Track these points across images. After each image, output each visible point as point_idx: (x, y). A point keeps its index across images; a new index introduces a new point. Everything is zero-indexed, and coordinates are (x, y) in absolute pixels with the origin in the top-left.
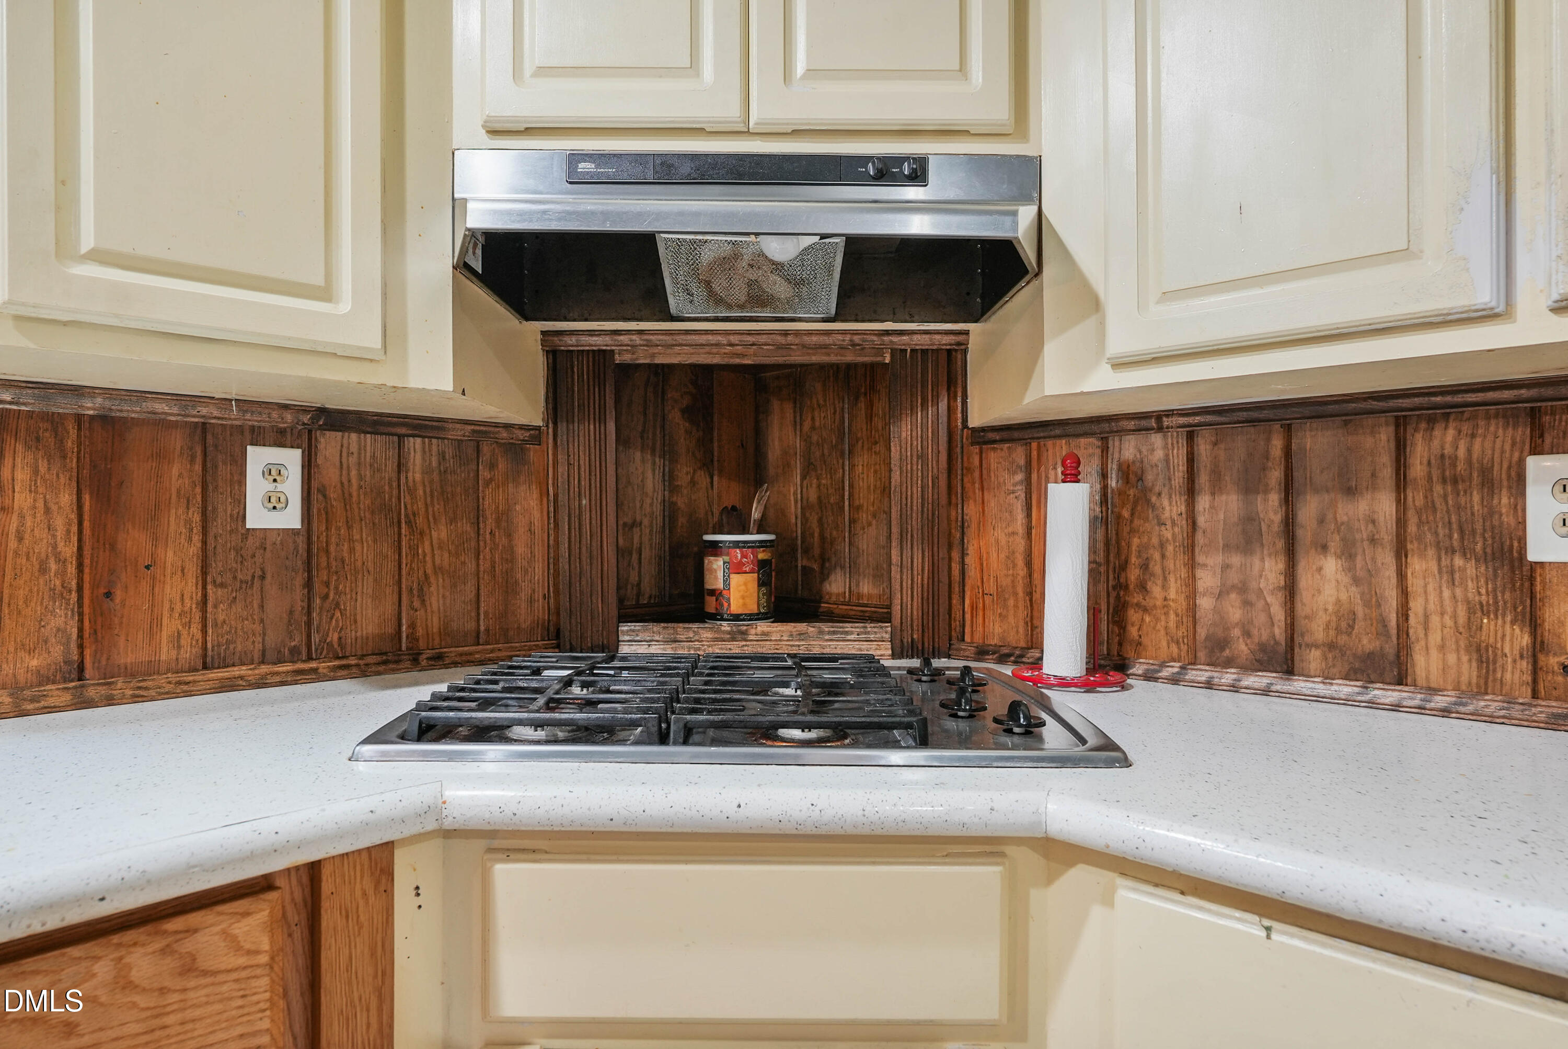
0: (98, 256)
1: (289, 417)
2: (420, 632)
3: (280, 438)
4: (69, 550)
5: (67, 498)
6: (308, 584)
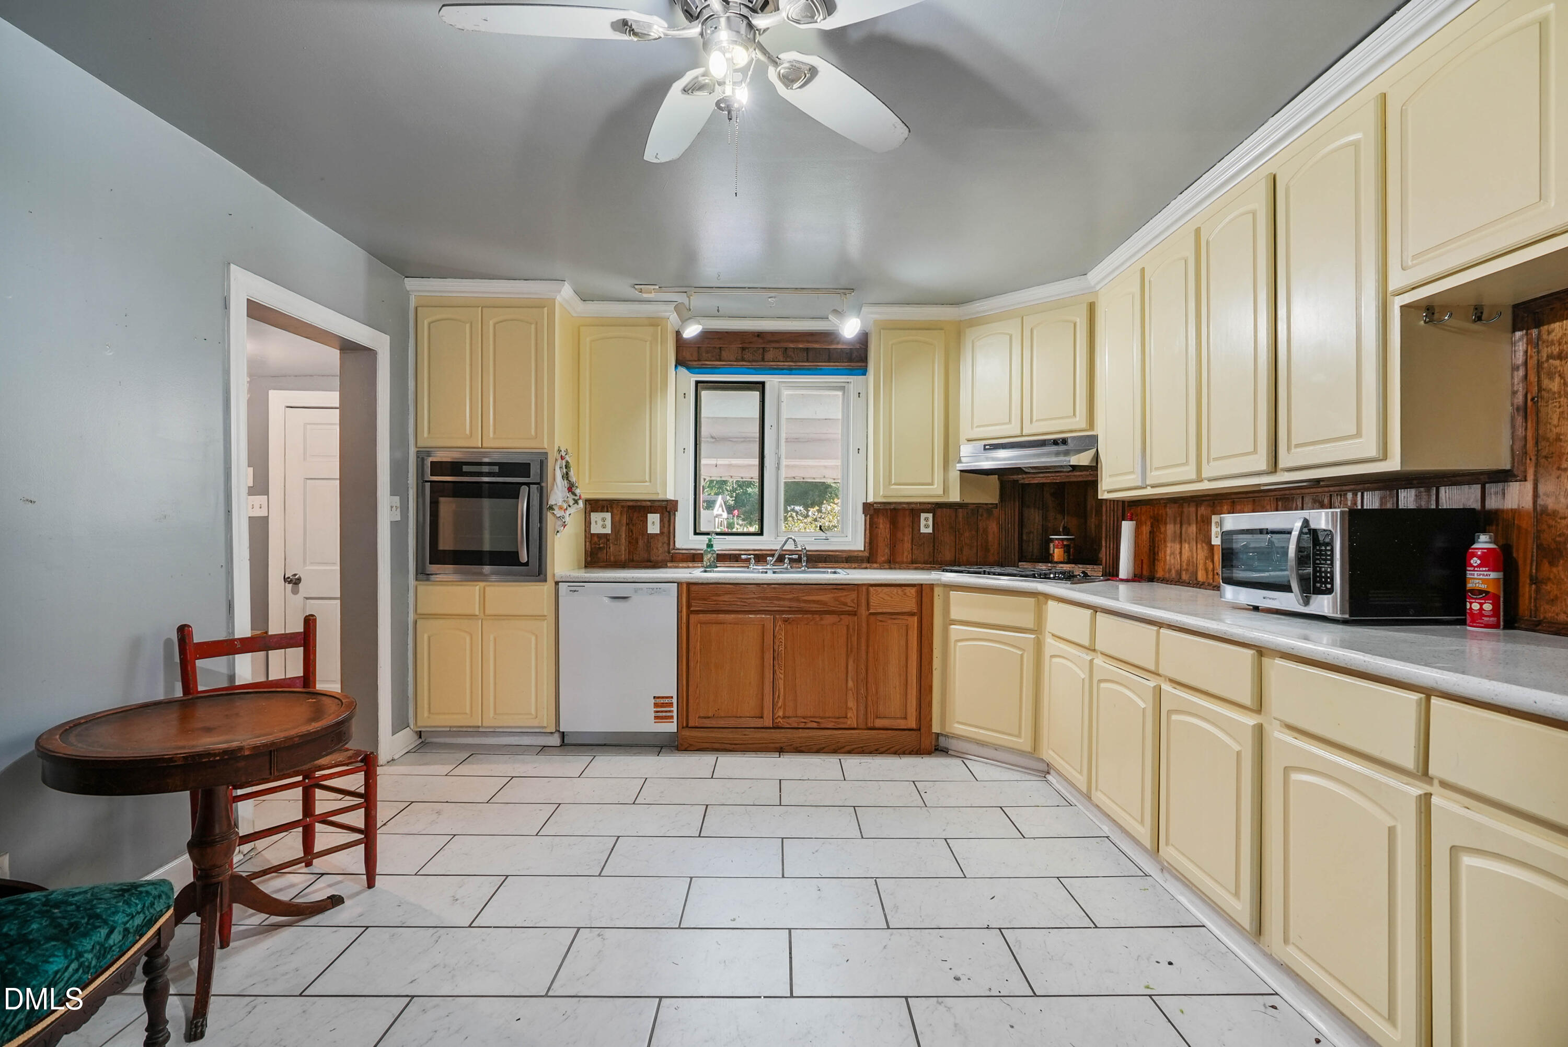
0: (895, 484)
1: (930, 506)
2: (961, 560)
3: (927, 511)
4: (888, 537)
5: (888, 526)
6: (934, 546)
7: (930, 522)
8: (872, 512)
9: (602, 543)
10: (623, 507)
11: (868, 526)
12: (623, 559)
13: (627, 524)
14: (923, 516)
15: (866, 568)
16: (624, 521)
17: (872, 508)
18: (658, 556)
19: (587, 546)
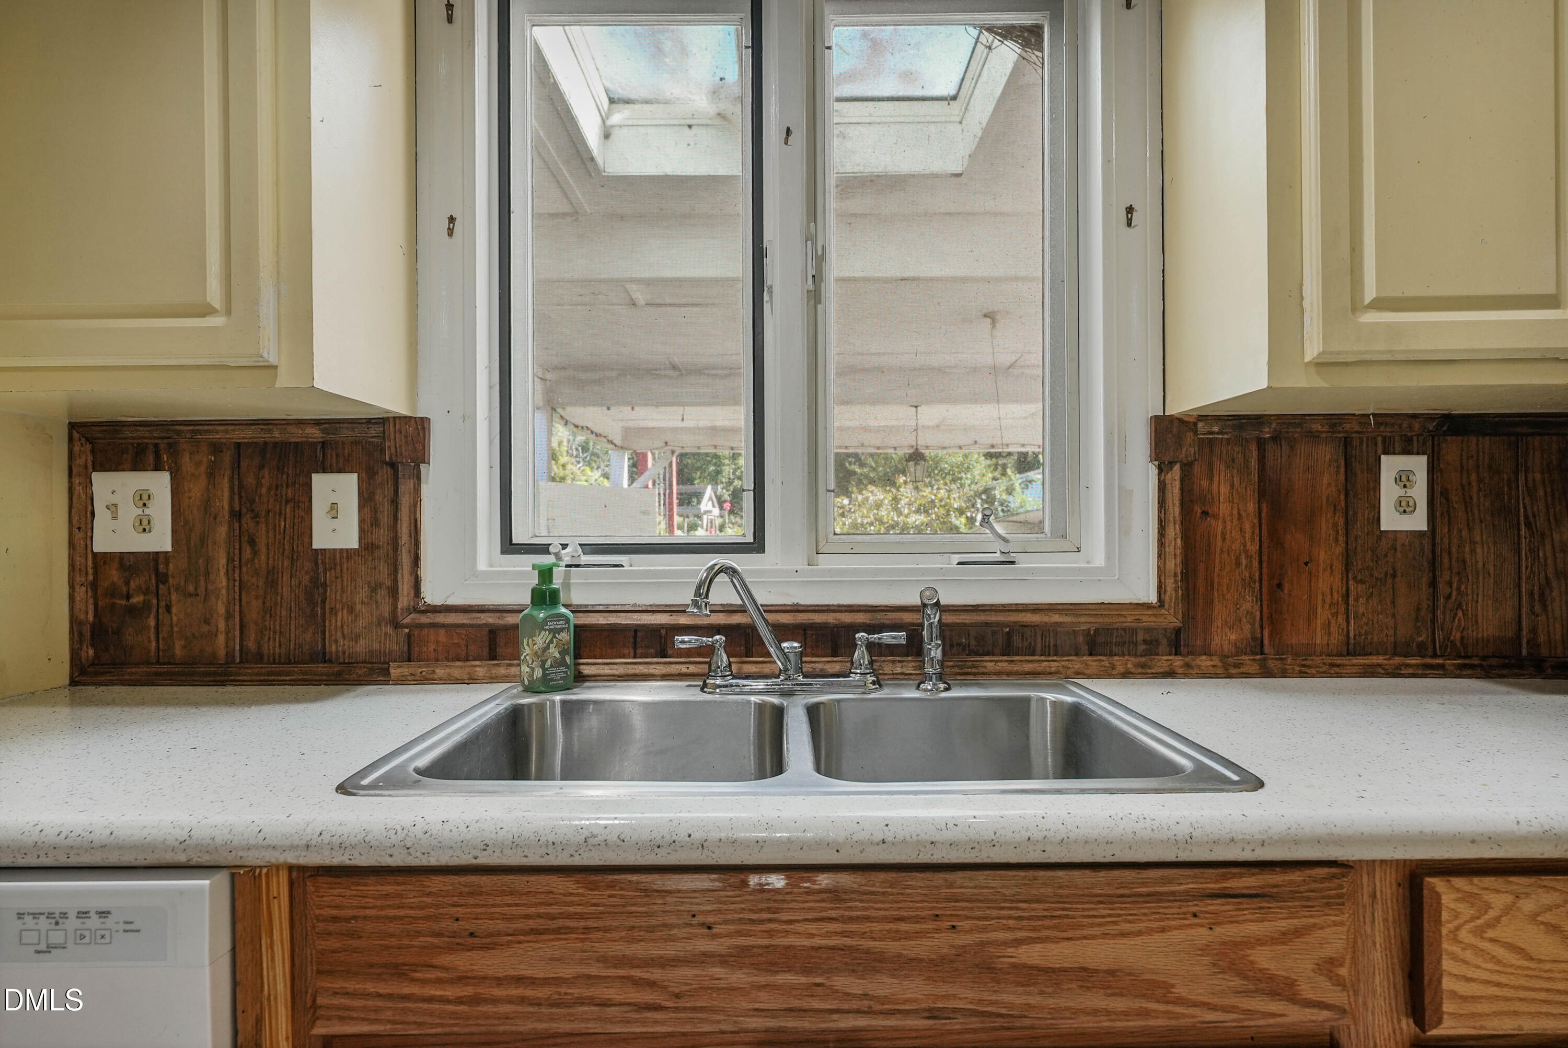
0: (1379, 304)
1: (1416, 425)
2: (1542, 638)
3: (1407, 446)
4: (1253, 549)
6: (1433, 584)
7: (1419, 492)
8: (1189, 450)
9: (139, 589)
10: (216, 448)
11: (1175, 510)
12: (222, 653)
13: (236, 515)
14: (1390, 465)
15: (1170, 674)
16: (223, 500)
17: (1190, 435)
18: (356, 638)
19: (79, 605)
